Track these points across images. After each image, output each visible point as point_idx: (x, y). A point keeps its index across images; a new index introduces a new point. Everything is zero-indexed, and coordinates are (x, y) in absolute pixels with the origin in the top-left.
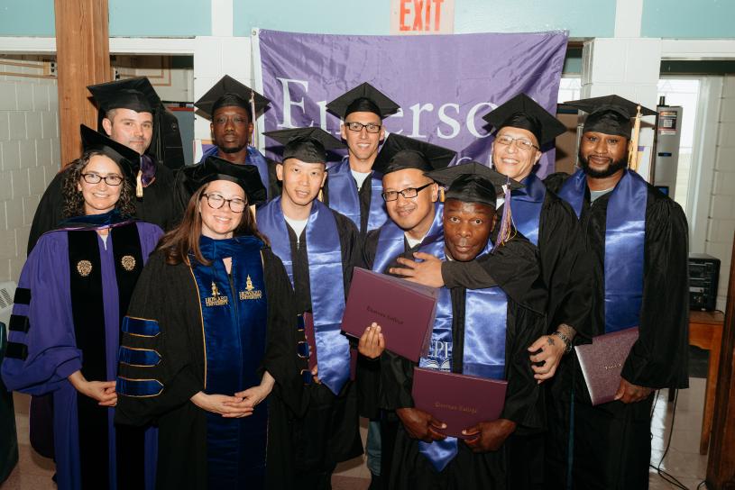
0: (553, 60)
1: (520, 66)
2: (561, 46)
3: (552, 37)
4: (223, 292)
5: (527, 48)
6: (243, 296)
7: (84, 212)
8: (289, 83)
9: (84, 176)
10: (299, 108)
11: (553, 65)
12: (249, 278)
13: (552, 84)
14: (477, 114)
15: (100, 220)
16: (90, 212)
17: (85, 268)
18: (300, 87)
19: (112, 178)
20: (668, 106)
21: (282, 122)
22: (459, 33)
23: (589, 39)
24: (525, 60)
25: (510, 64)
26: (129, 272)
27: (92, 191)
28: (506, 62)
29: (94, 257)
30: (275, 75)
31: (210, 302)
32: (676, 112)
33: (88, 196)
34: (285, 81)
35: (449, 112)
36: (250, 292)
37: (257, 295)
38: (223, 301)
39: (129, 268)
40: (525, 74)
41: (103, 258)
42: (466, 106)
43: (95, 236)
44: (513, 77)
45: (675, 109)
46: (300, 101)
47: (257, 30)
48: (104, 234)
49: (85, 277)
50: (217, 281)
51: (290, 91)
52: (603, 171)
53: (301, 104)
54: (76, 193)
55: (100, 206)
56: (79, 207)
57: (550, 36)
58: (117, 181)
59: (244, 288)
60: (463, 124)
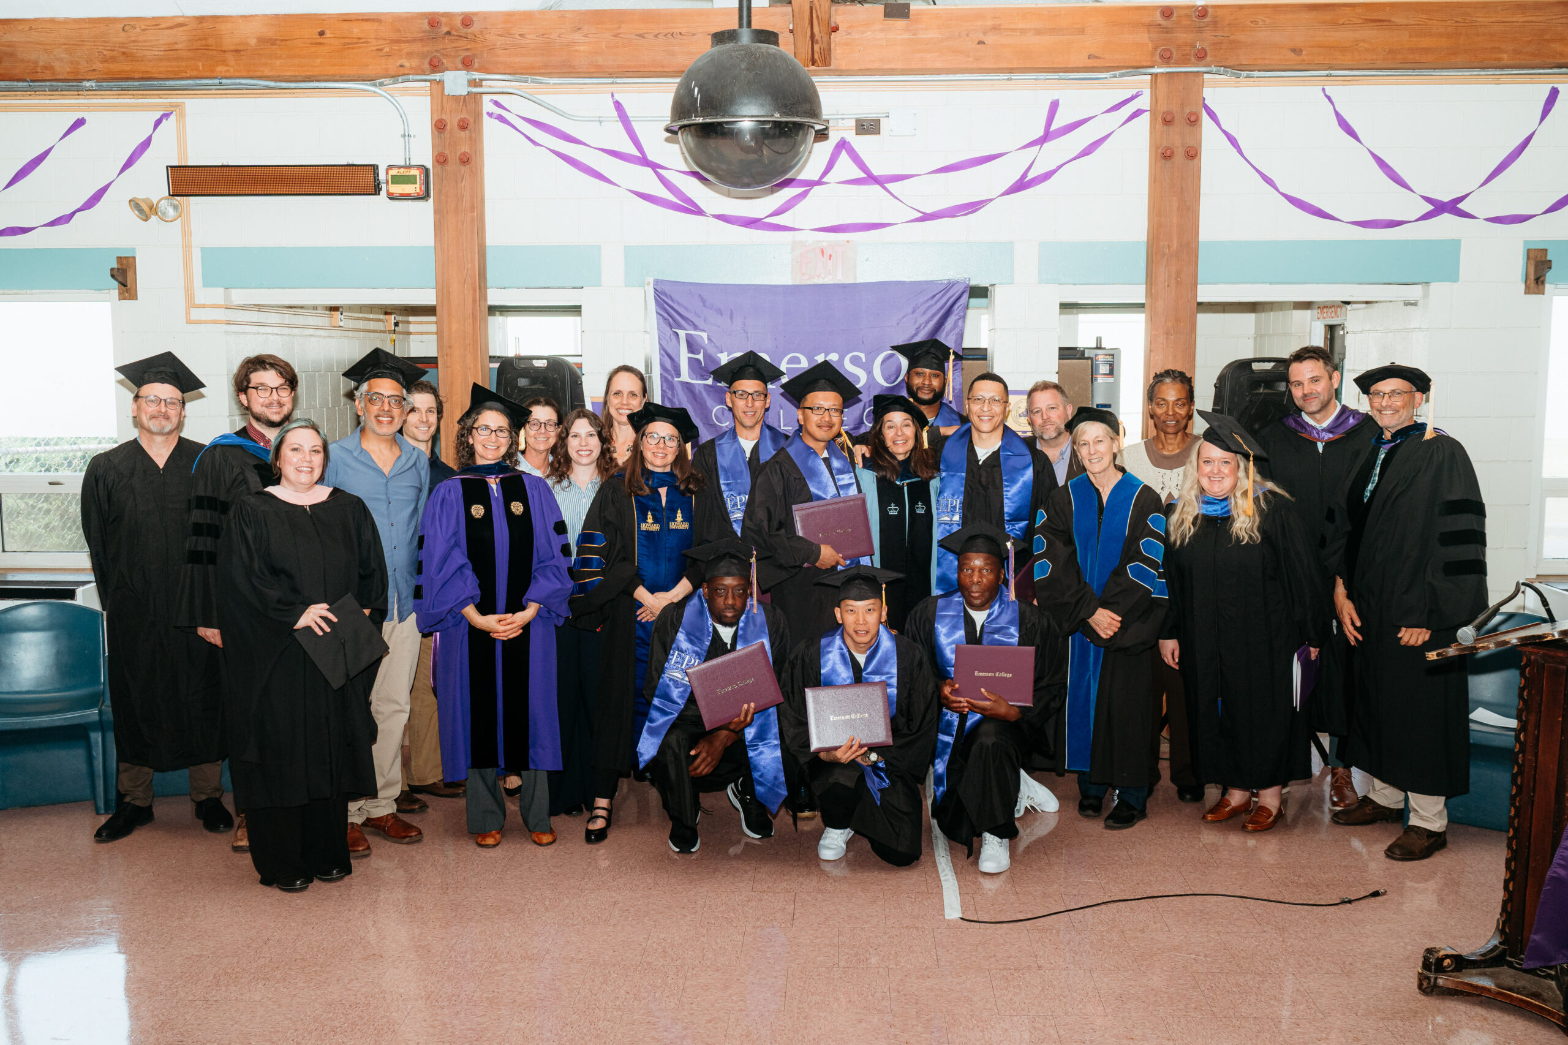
0: (956, 306)
1: (924, 313)
2: (962, 293)
3: (954, 285)
4: (656, 520)
5: (931, 295)
6: (672, 526)
7: (474, 462)
8: (687, 334)
9: (477, 429)
10: (698, 361)
11: (956, 312)
12: (679, 511)
13: (957, 331)
14: (883, 362)
15: (489, 469)
16: (480, 462)
17: (478, 511)
18: (698, 339)
19: (501, 431)
20: (1104, 349)
21: (679, 375)
22: (862, 281)
23: (993, 285)
24: (929, 308)
25: (914, 312)
26: (518, 516)
27: (484, 443)
28: (910, 310)
29: (486, 501)
30: (671, 327)
31: (644, 527)
32: (1113, 355)
33: (479, 448)
34: (682, 334)
35: (855, 361)
36: (679, 523)
37: (685, 526)
38: (656, 528)
39: (518, 513)
40: (927, 322)
41: (494, 504)
42: (872, 355)
43: (486, 485)
44: (917, 325)
45: (1112, 352)
46: (699, 353)
47: (652, 280)
48: (493, 483)
49: (478, 519)
50: (653, 510)
51: (688, 342)
52: (930, 400)
53: (700, 357)
54: (467, 447)
55: (490, 457)
56: (469, 459)
57: (951, 285)
58: (506, 434)
59: (674, 519)
60: (870, 373)
